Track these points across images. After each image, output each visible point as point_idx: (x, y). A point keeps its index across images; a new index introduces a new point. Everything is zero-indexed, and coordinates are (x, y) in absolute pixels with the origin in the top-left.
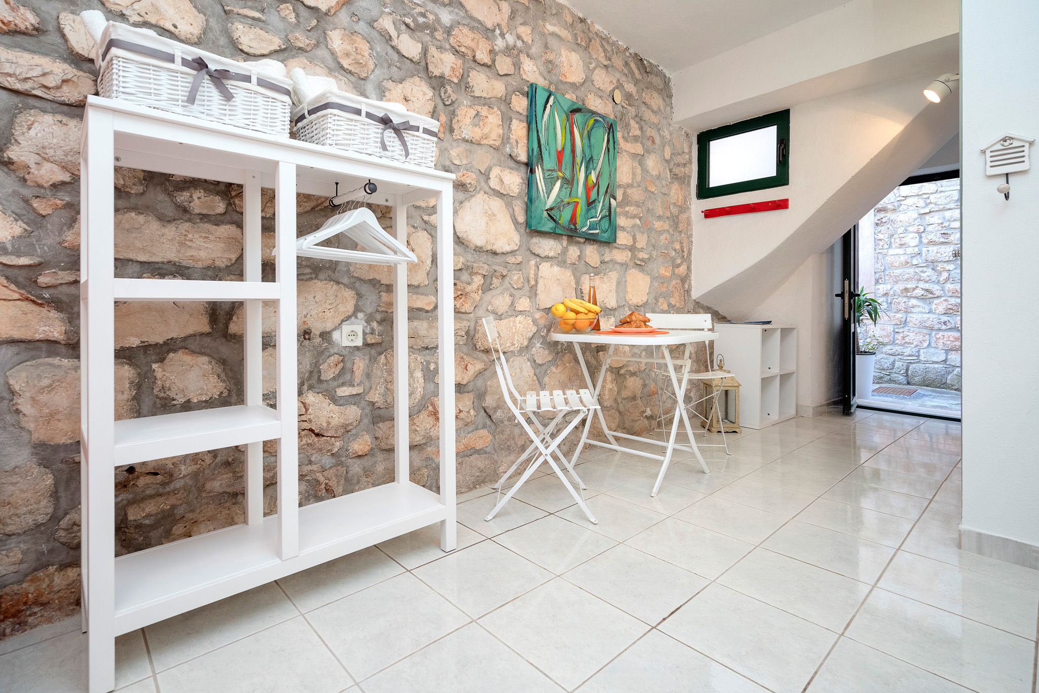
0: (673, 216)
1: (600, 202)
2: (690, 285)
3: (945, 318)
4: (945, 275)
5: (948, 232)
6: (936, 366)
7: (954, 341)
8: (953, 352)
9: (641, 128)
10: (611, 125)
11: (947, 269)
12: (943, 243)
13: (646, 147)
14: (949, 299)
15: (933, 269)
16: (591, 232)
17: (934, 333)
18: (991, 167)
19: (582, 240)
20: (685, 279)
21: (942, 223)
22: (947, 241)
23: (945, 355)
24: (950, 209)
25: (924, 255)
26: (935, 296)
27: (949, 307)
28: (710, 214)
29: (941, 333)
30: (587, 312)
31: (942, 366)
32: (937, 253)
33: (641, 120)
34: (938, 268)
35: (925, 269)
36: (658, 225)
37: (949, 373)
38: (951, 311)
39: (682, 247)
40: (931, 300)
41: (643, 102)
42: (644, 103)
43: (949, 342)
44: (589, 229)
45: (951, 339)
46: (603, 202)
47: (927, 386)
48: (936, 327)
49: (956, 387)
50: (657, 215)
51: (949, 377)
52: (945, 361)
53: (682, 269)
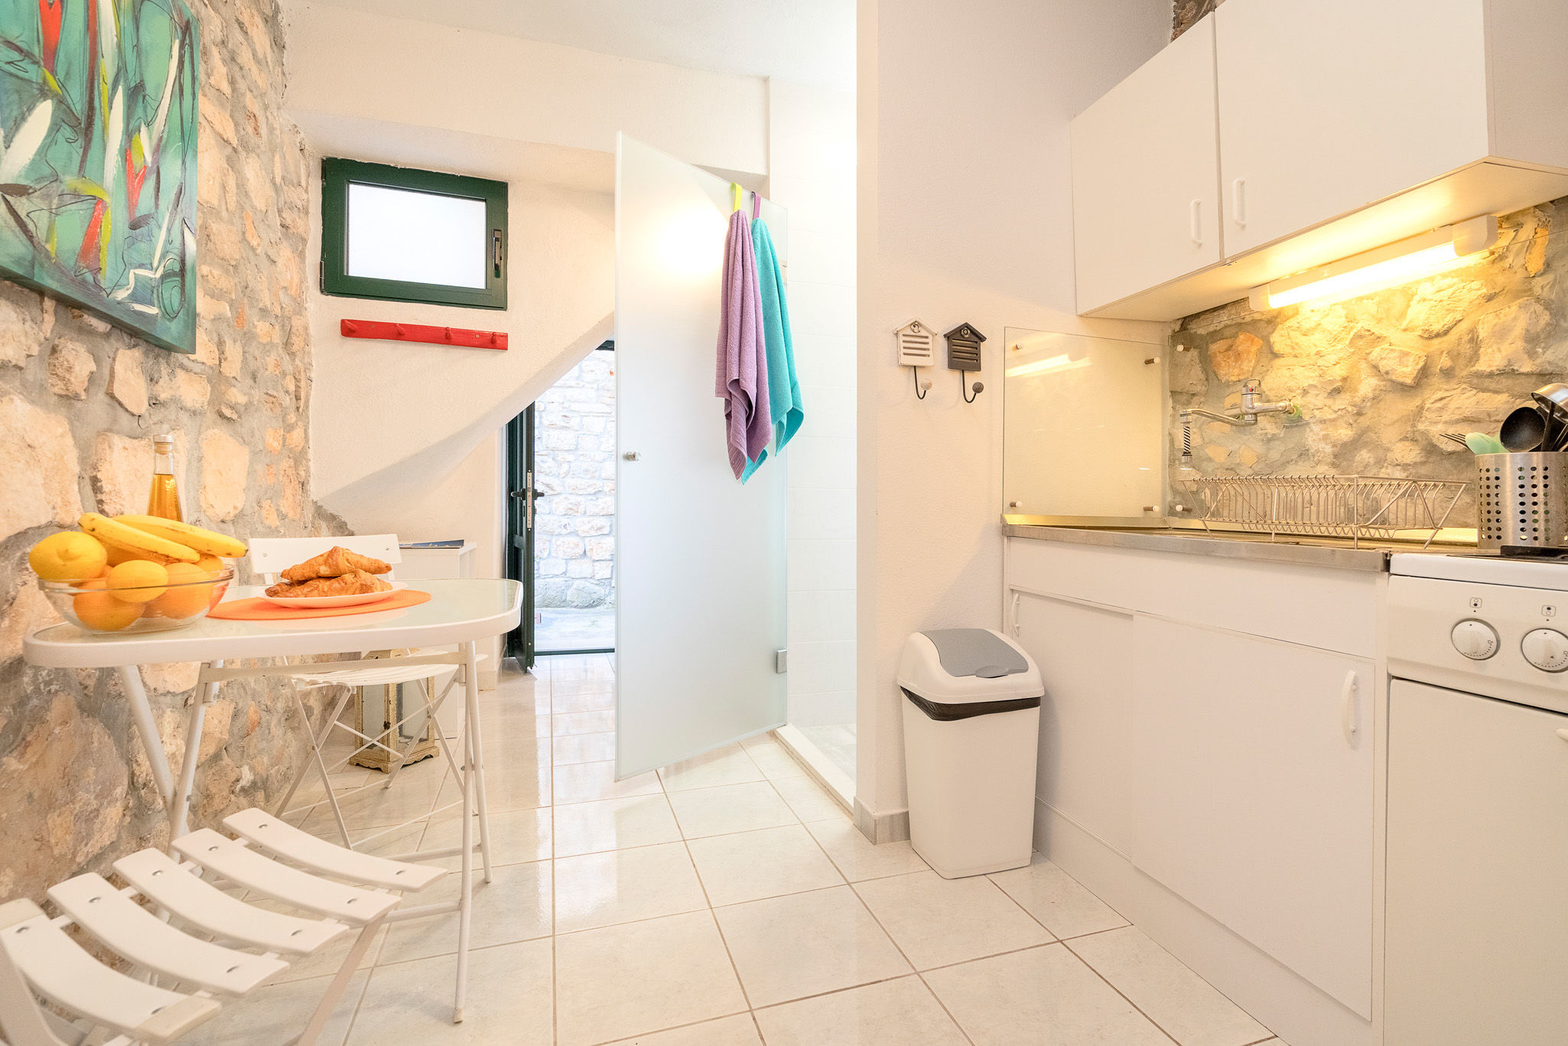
0: (282, 316)
1: (160, 227)
2: (307, 471)
3: (564, 520)
4: (565, 467)
5: (570, 415)
6: (557, 580)
7: (573, 549)
8: (573, 561)
9: (232, 82)
10: (188, 22)
11: (567, 460)
12: (563, 428)
13: (242, 133)
14: (569, 496)
15: (553, 459)
16: (138, 307)
17: (554, 539)
18: (904, 354)
19: (101, 326)
20: (299, 457)
21: (563, 403)
22: (567, 425)
23: (565, 565)
24: (570, 387)
25: (544, 441)
26: (556, 493)
27: (570, 506)
28: (351, 329)
29: (561, 539)
30: (196, 557)
31: (562, 579)
32: (558, 439)
33: (233, 59)
34: (559, 458)
35: (545, 458)
36: (261, 327)
37: (568, 587)
38: (571, 511)
39: (298, 387)
40: (552, 498)
41: (237, 20)
42: (241, 25)
43: (569, 550)
44: (134, 297)
45: (572, 545)
46: (169, 230)
47: (547, 606)
48: (557, 532)
49: (575, 604)
50: (261, 305)
51: (569, 592)
52: (565, 573)
53: (297, 435)
